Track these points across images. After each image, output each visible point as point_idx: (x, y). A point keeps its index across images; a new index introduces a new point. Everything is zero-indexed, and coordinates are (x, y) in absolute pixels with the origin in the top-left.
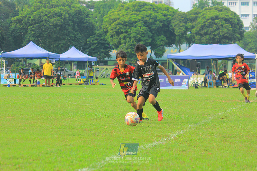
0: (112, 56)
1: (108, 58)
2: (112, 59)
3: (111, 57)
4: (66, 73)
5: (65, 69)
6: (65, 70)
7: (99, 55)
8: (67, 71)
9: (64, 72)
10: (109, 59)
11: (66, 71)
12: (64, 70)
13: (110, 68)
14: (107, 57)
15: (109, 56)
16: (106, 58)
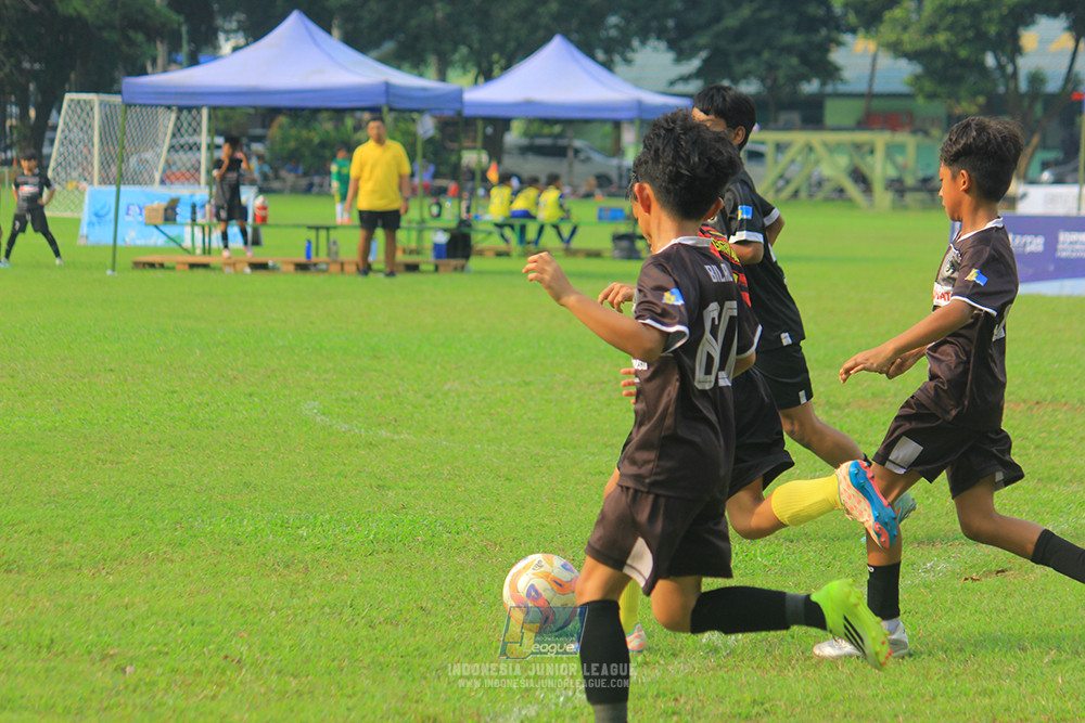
0: (846, 74)
1: (824, 84)
2: (841, 88)
3: (842, 81)
4: (579, 168)
5: (578, 143)
6: (577, 151)
7: (771, 67)
8: (588, 160)
9: (571, 165)
10: (829, 88)
11: (582, 156)
12: (570, 153)
13: (825, 145)
14: (817, 75)
15: (830, 72)
16: (809, 81)
